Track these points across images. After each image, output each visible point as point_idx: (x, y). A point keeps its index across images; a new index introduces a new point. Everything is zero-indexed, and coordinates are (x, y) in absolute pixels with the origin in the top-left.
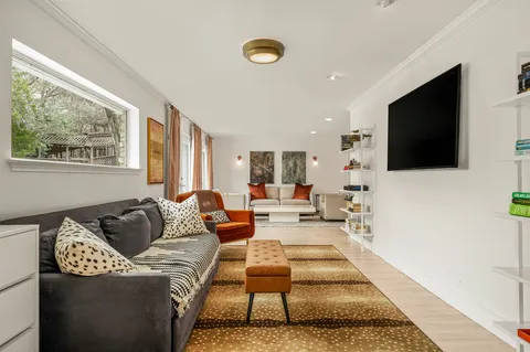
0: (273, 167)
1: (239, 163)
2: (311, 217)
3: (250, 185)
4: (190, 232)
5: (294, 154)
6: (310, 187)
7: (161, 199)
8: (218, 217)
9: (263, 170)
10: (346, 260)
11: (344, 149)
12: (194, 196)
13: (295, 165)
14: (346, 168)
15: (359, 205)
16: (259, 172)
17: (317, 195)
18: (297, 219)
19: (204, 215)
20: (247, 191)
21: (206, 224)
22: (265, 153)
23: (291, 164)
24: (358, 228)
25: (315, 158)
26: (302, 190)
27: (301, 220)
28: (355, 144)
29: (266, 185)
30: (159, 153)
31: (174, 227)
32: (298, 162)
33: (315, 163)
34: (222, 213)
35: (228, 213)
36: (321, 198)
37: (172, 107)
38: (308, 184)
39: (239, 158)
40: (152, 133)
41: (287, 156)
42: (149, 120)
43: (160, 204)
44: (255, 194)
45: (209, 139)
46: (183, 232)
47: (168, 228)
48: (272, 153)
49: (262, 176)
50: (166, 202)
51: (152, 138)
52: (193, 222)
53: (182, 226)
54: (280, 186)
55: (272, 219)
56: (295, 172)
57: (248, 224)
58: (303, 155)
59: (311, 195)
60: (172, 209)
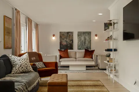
0: (72, 40)
1: (54, 38)
2: (93, 68)
3: (60, 50)
4: (24, 71)
5: (84, 33)
6: (93, 51)
7: (10, 55)
8: (39, 65)
9: (67, 42)
10: (104, 86)
11: (105, 30)
12: (27, 54)
13: (85, 39)
14: (106, 40)
15: (112, 59)
16: (64, 43)
17: (97, 56)
18: (85, 68)
19: (32, 63)
20: (58, 54)
21: (32, 67)
22: (68, 33)
23: (83, 38)
24: (111, 70)
25: (96, 35)
26: (89, 53)
27: (86, 69)
28: (110, 27)
29: (69, 51)
30: (9, 33)
31: (17, 68)
32: (87, 38)
33: (96, 38)
34: (41, 63)
35: (45, 64)
36: (98, 57)
37: (16, 9)
38: (92, 49)
39: (54, 35)
40: (6, 23)
41: (80, 34)
42: (5, 17)
43: (10, 57)
44: (62, 55)
45: (37, 25)
46: (21, 70)
47: (14, 69)
48: (72, 33)
49: (67, 46)
50: (13, 56)
51: (6, 26)
52: (26, 66)
53: (21, 68)
54: (77, 51)
55: (70, 68)
56: (85, 43)
57: (54, 68)
58: (89, 33)
59: (93, 56)
60: (16, 60)
